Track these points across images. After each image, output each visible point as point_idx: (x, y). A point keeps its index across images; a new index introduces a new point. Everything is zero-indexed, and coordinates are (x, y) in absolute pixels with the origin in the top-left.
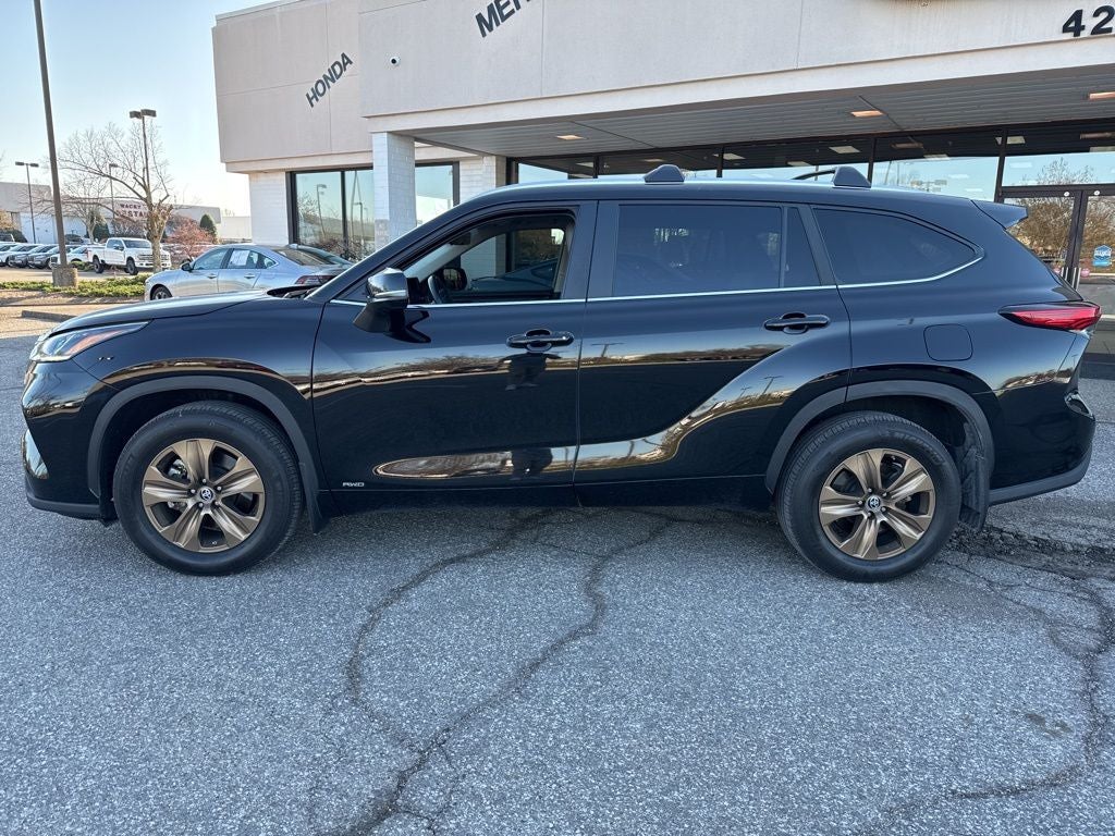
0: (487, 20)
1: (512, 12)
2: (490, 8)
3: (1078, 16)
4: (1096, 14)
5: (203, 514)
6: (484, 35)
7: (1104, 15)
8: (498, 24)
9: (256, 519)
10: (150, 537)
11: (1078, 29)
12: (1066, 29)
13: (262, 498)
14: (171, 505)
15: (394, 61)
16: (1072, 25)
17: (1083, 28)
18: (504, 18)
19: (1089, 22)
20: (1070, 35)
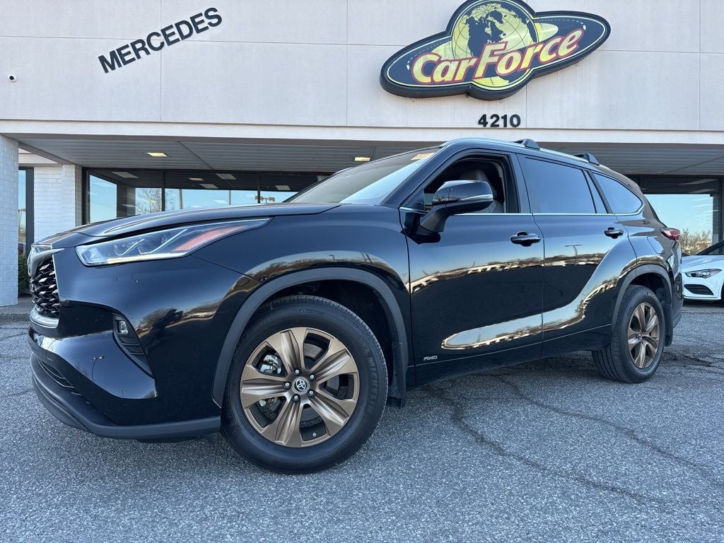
0: (110, 62)
1: (133, 60)
2: (112, 54)
3: (484, 117)
4: (492, 117)
5: (302, 405)
6: (106, 71)
7: (495, 119)
8: (120, 65)
9: (353, 401)
10: (253, 441)
11: (485, 124)
12: (480, 123)
13: (356, 378)
14: (262, 404)
15: (12, 78)
16: (482, 121)
17: (487, 123)
18: (126, 63)
19: (490, 121)
20: (481, 126)
